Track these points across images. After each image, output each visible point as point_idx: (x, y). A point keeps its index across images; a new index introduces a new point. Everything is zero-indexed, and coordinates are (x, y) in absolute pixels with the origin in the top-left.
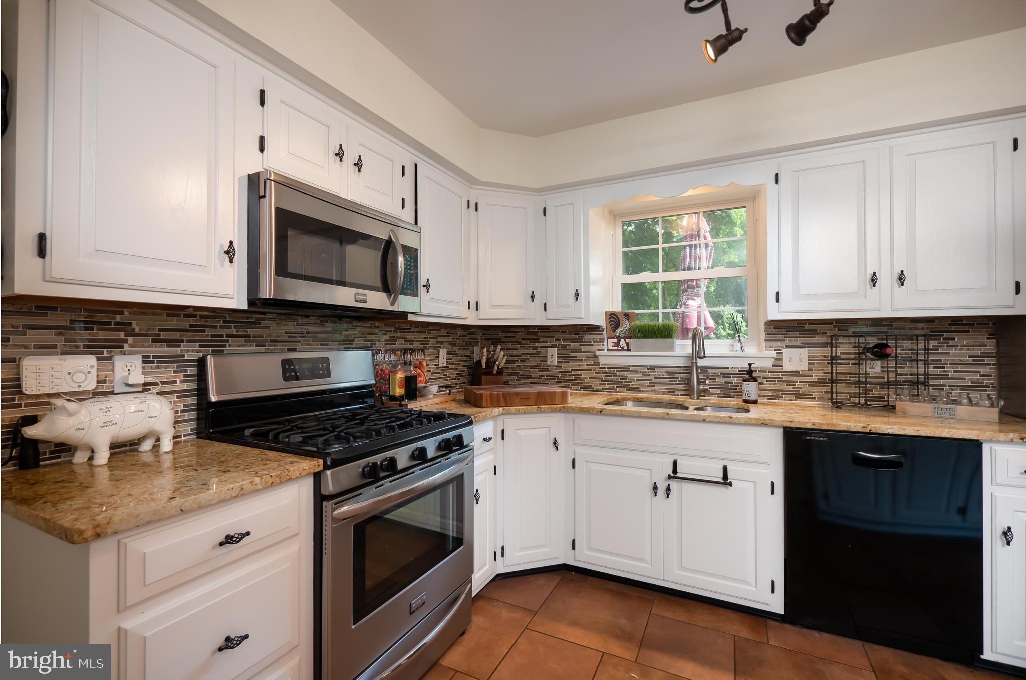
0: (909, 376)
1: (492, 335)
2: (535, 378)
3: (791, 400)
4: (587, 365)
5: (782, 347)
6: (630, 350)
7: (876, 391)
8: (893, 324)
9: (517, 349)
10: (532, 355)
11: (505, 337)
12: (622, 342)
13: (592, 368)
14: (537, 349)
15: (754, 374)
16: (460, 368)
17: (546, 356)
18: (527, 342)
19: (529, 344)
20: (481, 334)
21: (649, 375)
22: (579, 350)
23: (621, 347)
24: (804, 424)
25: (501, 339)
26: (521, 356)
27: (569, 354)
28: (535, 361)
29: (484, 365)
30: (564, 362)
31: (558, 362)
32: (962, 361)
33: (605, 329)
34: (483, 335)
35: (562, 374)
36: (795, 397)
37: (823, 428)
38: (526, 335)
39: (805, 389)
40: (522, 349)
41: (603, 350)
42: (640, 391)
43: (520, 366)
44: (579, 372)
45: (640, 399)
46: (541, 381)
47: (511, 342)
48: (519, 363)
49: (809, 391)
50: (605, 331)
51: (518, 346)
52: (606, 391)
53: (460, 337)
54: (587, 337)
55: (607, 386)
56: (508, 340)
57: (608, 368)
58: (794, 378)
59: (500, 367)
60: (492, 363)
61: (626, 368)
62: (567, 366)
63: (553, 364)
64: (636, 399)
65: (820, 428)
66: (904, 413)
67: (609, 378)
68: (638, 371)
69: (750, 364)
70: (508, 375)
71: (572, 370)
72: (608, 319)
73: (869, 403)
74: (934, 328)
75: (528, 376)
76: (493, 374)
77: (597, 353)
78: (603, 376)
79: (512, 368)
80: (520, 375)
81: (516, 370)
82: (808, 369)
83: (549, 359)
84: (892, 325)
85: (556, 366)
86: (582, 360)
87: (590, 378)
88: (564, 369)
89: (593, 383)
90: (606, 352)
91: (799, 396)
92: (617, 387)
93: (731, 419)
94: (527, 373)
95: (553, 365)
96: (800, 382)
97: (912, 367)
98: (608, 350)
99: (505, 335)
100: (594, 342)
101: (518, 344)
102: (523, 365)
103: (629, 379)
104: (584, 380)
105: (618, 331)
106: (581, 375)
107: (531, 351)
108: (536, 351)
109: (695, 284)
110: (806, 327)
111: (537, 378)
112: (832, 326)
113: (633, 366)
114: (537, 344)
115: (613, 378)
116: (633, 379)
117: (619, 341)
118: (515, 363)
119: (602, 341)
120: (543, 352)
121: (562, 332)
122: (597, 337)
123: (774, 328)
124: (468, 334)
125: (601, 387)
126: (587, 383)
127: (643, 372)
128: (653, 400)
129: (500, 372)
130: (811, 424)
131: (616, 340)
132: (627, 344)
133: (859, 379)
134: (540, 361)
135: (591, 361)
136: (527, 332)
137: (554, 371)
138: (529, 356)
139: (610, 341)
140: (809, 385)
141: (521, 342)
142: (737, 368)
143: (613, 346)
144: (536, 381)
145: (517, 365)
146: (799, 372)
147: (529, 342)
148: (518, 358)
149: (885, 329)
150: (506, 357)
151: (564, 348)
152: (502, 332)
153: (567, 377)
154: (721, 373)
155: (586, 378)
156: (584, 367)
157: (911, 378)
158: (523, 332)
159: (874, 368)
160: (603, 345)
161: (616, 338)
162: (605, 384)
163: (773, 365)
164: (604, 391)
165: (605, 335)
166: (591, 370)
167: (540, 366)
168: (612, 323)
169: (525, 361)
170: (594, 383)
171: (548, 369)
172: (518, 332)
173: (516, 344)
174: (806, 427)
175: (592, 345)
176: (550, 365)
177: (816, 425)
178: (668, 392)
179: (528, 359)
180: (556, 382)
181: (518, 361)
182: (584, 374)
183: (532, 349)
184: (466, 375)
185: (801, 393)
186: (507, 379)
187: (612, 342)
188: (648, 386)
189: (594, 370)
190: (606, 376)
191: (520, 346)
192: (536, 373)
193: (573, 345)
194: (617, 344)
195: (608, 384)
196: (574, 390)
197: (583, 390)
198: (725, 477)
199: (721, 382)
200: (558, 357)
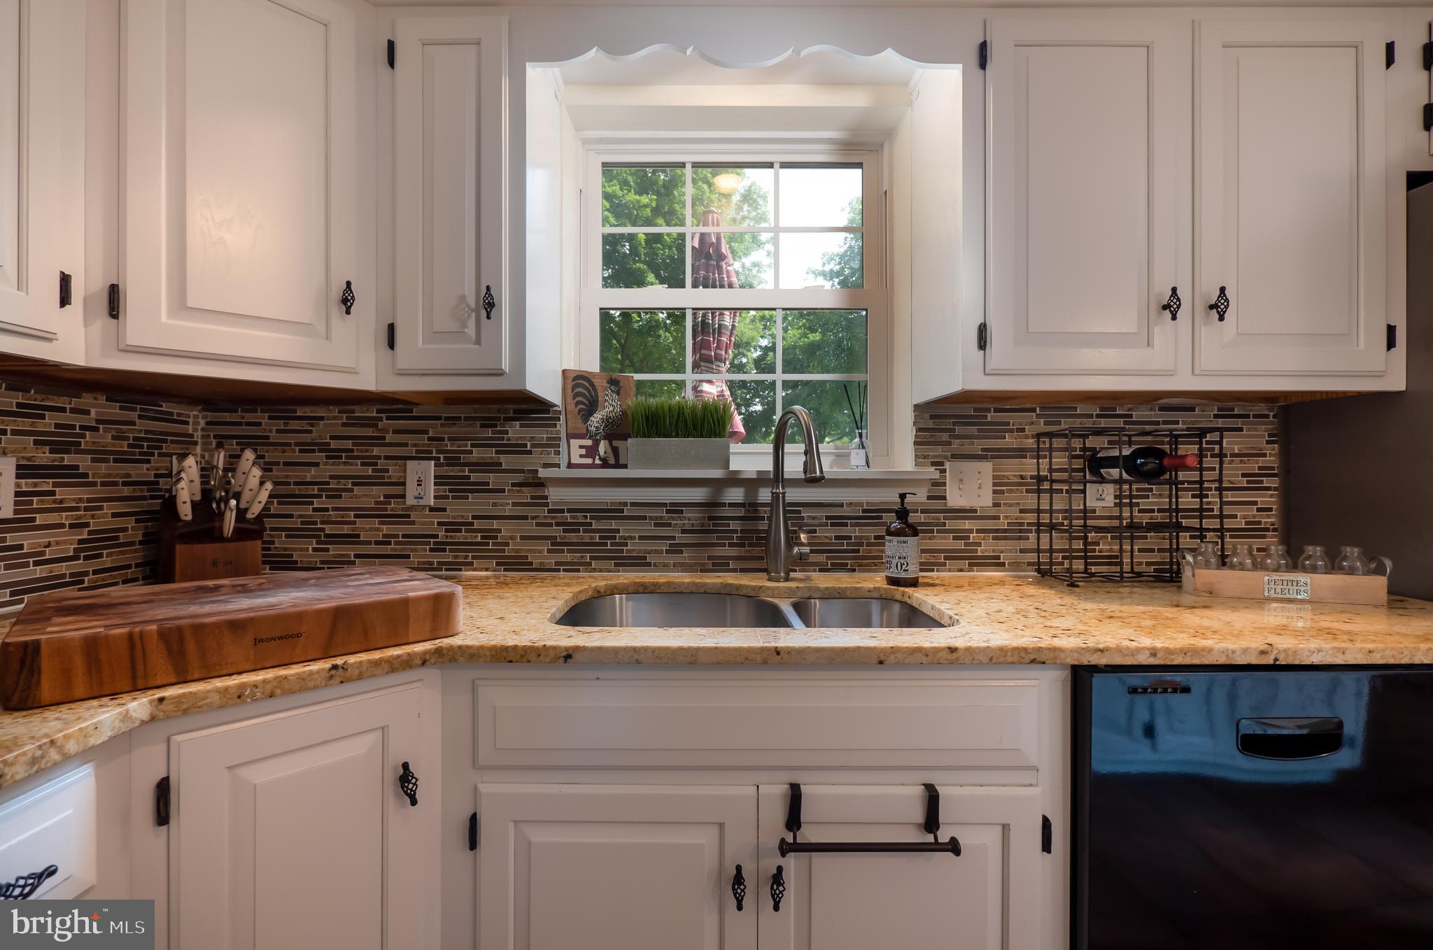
0: (1156, 514)
1: (239, 424)
2: (369, 543)
3: (961, 570)
4: (514, 504)
5: (946, 457)
6: (625, 466)
7: (1106, 546)
8: (1134, 413)
9: (317, 465)
10: (360, 481)
11: (278, 431)
12: (603, 447)
13: (530, 510)
14: (376, 464)
15: (912, 518)
16: (104, 518)
17: (404, 484)
18: (349, 444)
19: (352, 451)
20: (202, 423)
21: (669, 525)
22: (494, 466)
23: (600, 459)
24: (1133, 655)
25: (268, 437)
26: (328, 483)
27: (469, 477)
28: (370, 496)
29: (186, 512)
30: (454, 497)
31: (435, 497)
32: (1232, 483)
33: (563, 412)
34: (208, 423)
35: (447, 531)
36: (970, 565)
37: (1175, 663)
38: (344, 425)
39: (986, 547)
40: (333, 464)
41: (558, 466)
42: (649, 564)
43: (327, 510)
44: (495, 524)
45: (652, 588)
46: (388, 549)
47: (297, 444)
48: (323, 503)
49: (994, 551)
50: (562, 417)
51: (320, 456)
52: (564, 570)
53: (98, 421)
54: (515, 431)
55: (568, 557)
56: (291, 439)
57: (569, 511)
58: (967, 525)
59: (250, 516)
60: (218, 506)
61: (614, 511)
62: (458, 509)
63: (422, 502)
64: (641, 589)
65: (1169, 663)
66: (1211, 593)
67: (572, 537)
68: (645, 518)
69: (903, 496)
70: (287, 536)
71: (474, 517)
72: (569, 386)
73: (1093, 569)
74: (1194, 422)
75: (352, 538)
76: (221, 539)
77: (543, 473)
78: (557, 531)
79: (301, 516)
80: (327, 536)
81: (316, 523)
82: (993, 503)
83: (411, 490)
84: (1131, 416)
85: (432, 509)
86: (503, 491)
87: (523, 538)
88: (453, 517)
89: (530, 551)
90: (563, 472)
91: (978, 562)
92: (592, 558)
93: (955, 655)
94: (346, 529)
95: (424, 507)
96: (978, 531)
97: (1160, 496)
98: (570, 466)
99: (281, 424)
100: (534, 446)
101: (320, 451)
102: (334, 509)
103: (621, 537)
104: (507, 544)
105: (596, 419)
106: (500, 531)
107: (357, 468)
108: (374, 471)
109: (713, 354)
110: (989, 415)
111: (377, 543)
112: (1034, 414)
113: (633, 504)
114: (376, 451)
115: (583, 536)
116: (632, 538)
117: (596, 443)
118: (312, 503)
119: (554, 443)
120: (393, 472)
121: (447, 419)
122: (542, 434)
123: (932, 417)
124: (140, 417)
125: (551, 561)
126: (516, 551)
127: (656, 518)
128: (682, 589)
129: (249, 530)
130: (1148, 653)
131: (589, 442)
132: (615, 451)
133: (1085, 523)
134: (385, 497)
135: (527, 494)
136: (348, 418)
137: (425, 523)
138: (354, 484)
139: (575, 443)
140: (995, 538)
141: (329, 444)
142: (860, 504)
143: (581, 456)
144: (373, 549)
145: (315, 510)
146: (976, 511)
147: (354, 444)
148: (319, 490)
149: (1120, 423)
150: (269, 486)
151: (453, 461)
152: (270, 418)
153: (461, 536)
154: (828, 518)
155: (512, 538)
156: (508, 510)
157: (1159, 518)
158: (335, 418)
159: (1104, 500)
160: (558, 453)
161: (590, 438)
162: (563, 551)
163: (929, 498)
164: (559, 570)
165: (561, 426)
166: (525, 518)
167: (386, 509)
168: (577, 399)
169: (340, 497)
170: (535, 552)
171: (409, 516)
172: (322, 418)
173: (313, 451)
174: (1135, 663)
175: (530, 452)
176: (412, 508)
177: (1159, 656)
178: (714, 565)
179: (351, 490)
180: (432, 550)
181: (320, 496)
182: (505, 529)
183: (362, 464)
184: (132, 544)
185: (979, 554)
186: (286, 549)
187: (581, 447)
188: (667, 551)
189: (533, 518)
190: (565, 531)
191: (327, 457)
192: (370, 529)
193: (477, 454)
194: (591, 451)
195: (569, 551)
196: (481, 570)
197: (505, 570)
198: (931, 822)
199: (826, 537)
200: (436, 484)
